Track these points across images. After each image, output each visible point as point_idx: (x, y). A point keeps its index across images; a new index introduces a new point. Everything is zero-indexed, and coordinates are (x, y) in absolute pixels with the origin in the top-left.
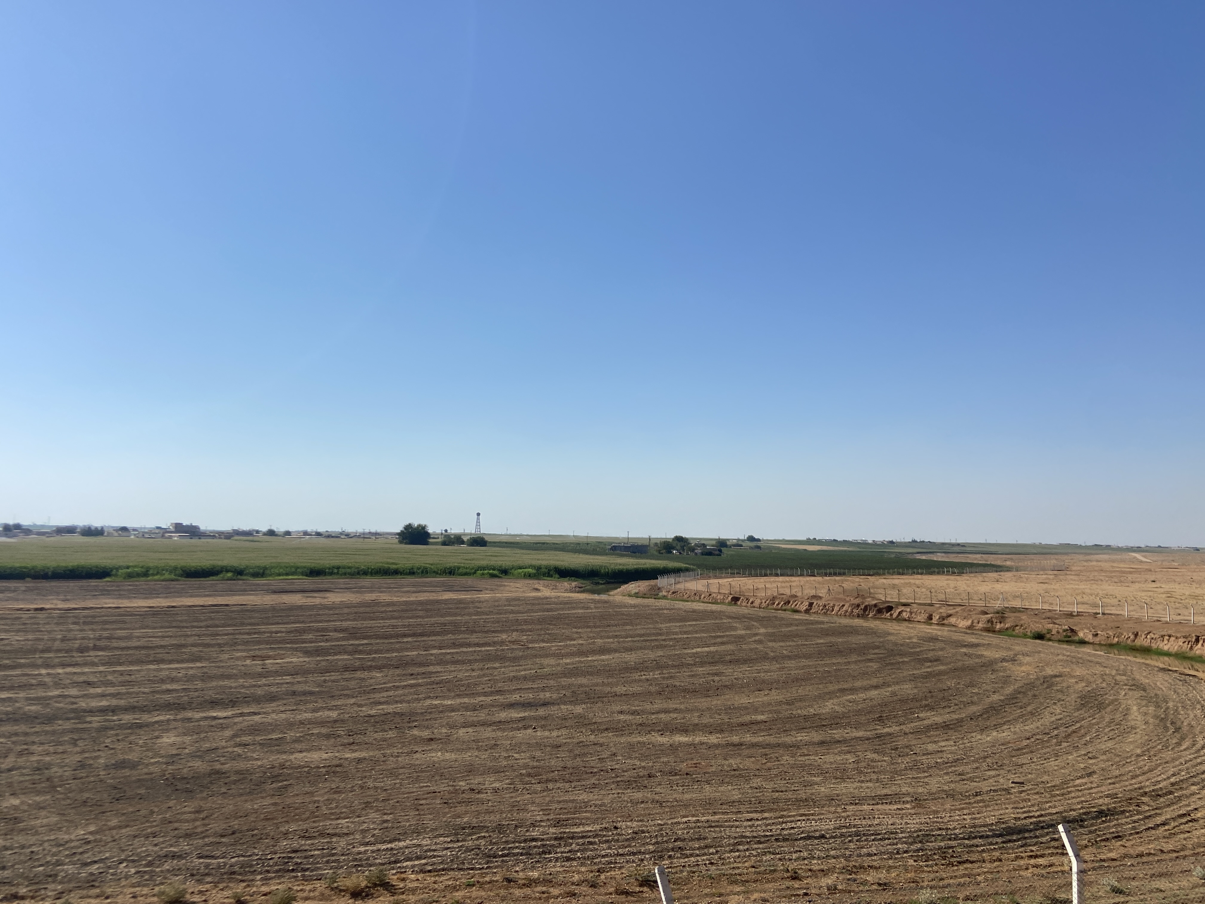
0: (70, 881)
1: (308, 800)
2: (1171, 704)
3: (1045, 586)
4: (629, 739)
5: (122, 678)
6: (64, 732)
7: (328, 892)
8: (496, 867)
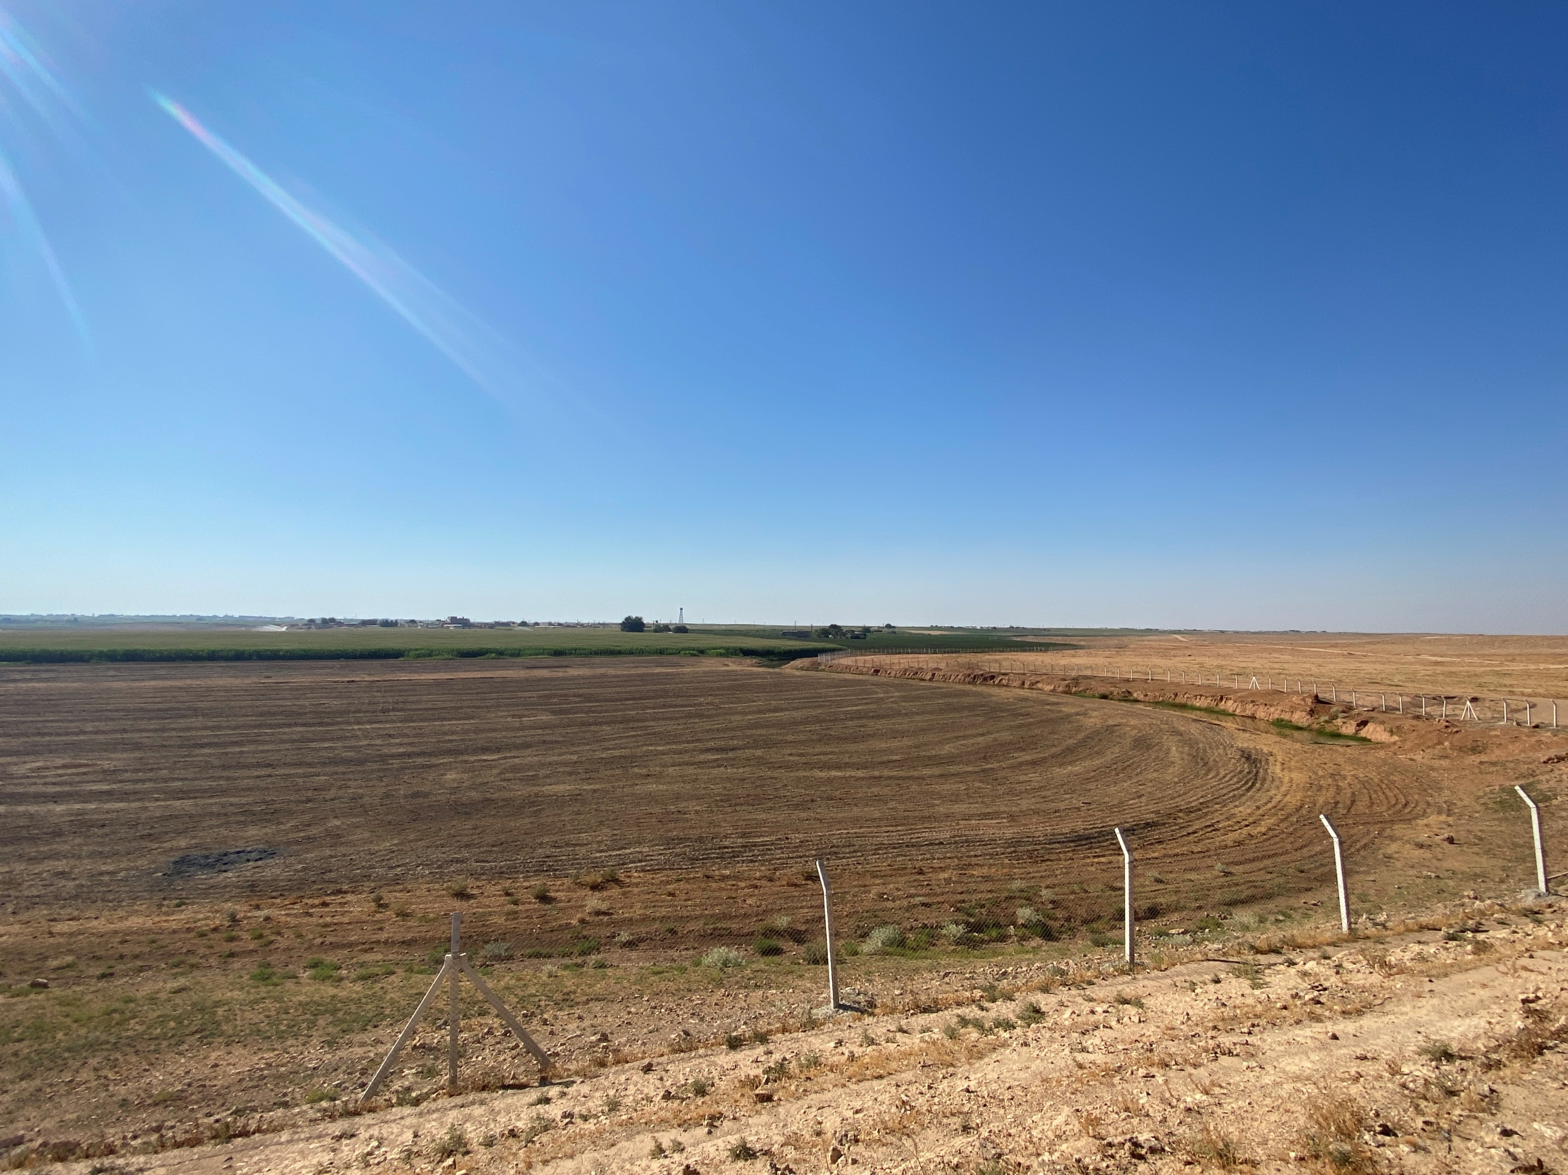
0: (380, 880)
1: (556, 820)
2: (1201, 745)
3: (1109, 660)
4: (797, 774)
5: (414, 732)
6: (372, 771)
7: (573, 886)
8: (698, 867)
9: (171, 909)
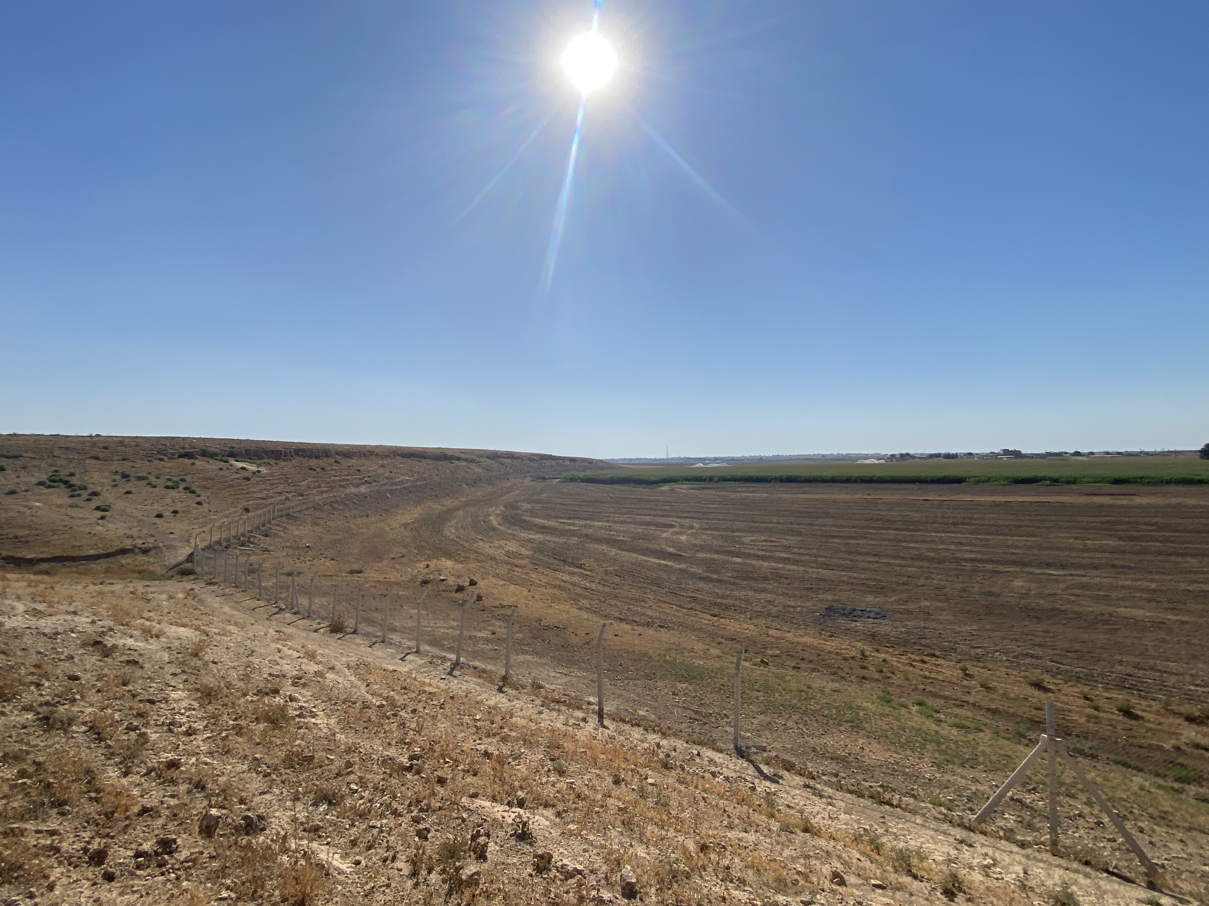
0: (964, 655)
1: (1137, 642)
5: (981, 543)
9: (827, 638)
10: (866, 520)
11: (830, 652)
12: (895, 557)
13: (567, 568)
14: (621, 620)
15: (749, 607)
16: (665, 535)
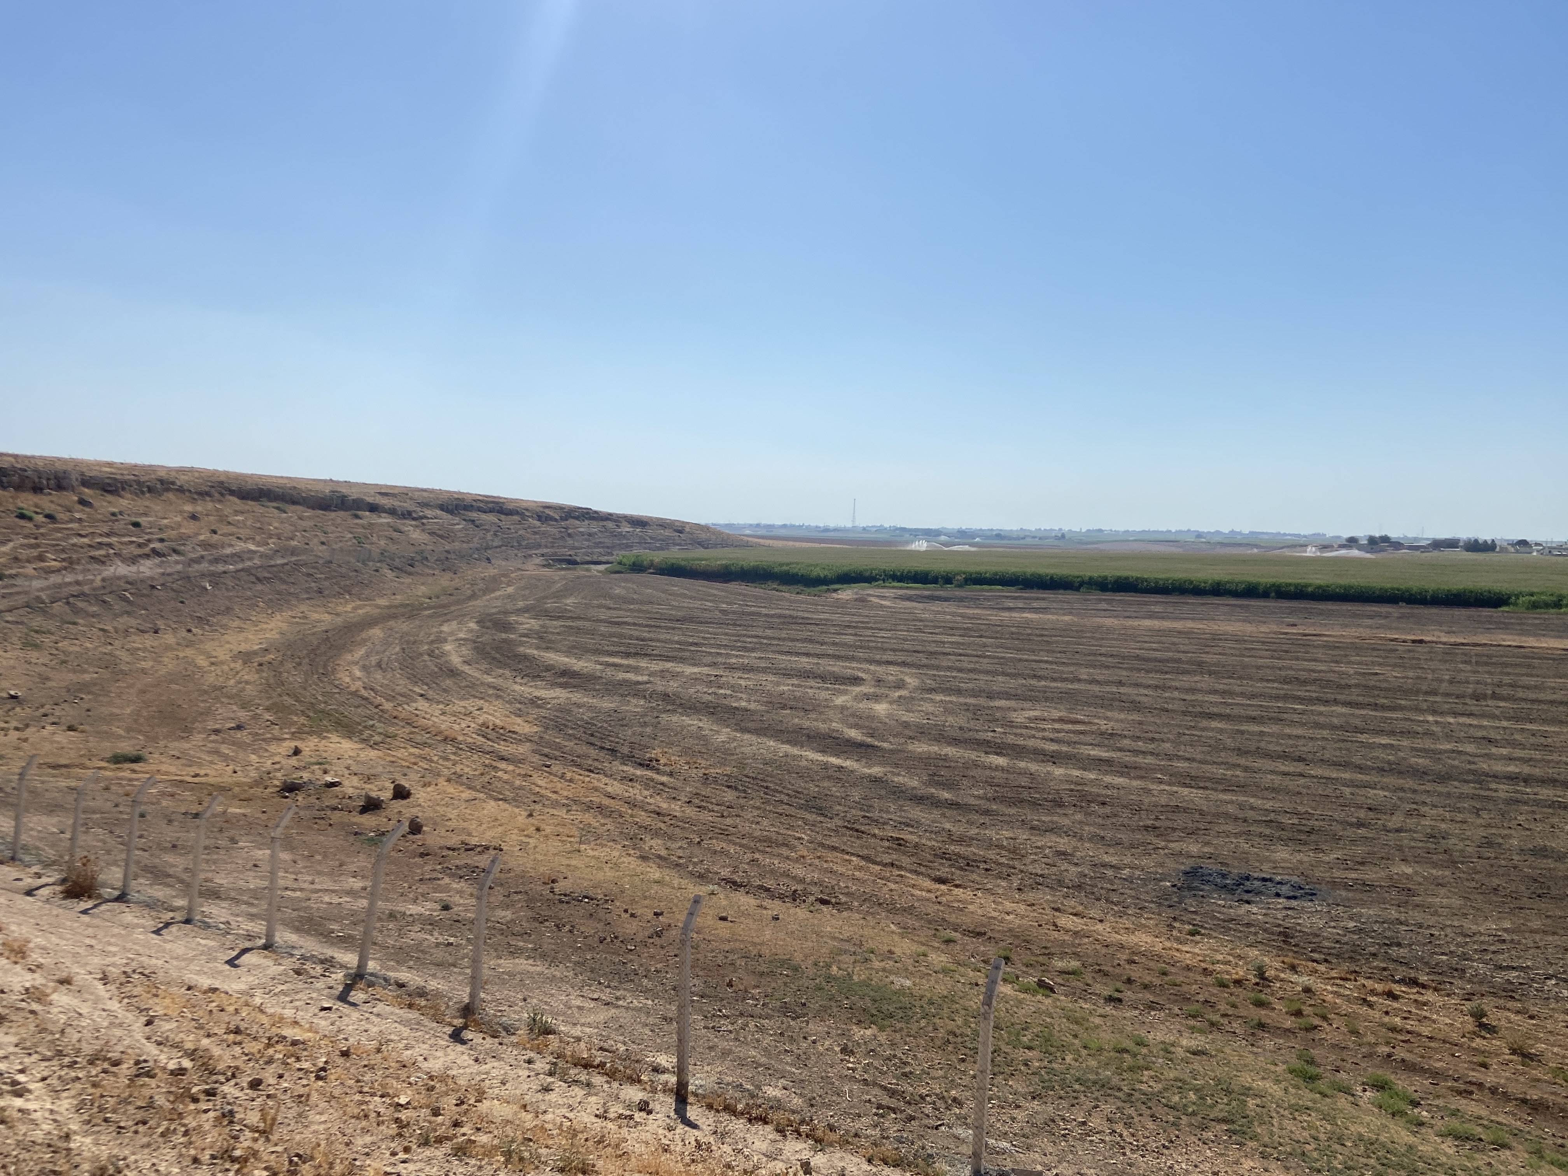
9: (1183, 936)
10: (1286, 681)
11: (1188, 968)
12: (1344, 765)
13: (618, 766)
14: (736, 885)
15: (1016, 864)
16: (839, 701)
